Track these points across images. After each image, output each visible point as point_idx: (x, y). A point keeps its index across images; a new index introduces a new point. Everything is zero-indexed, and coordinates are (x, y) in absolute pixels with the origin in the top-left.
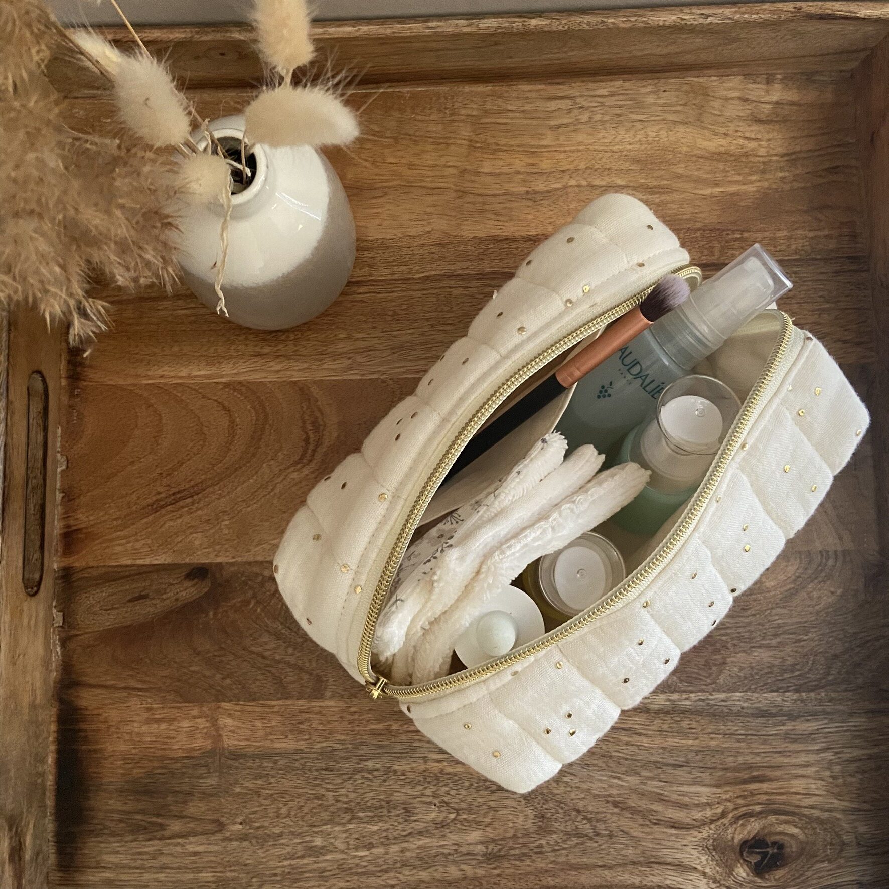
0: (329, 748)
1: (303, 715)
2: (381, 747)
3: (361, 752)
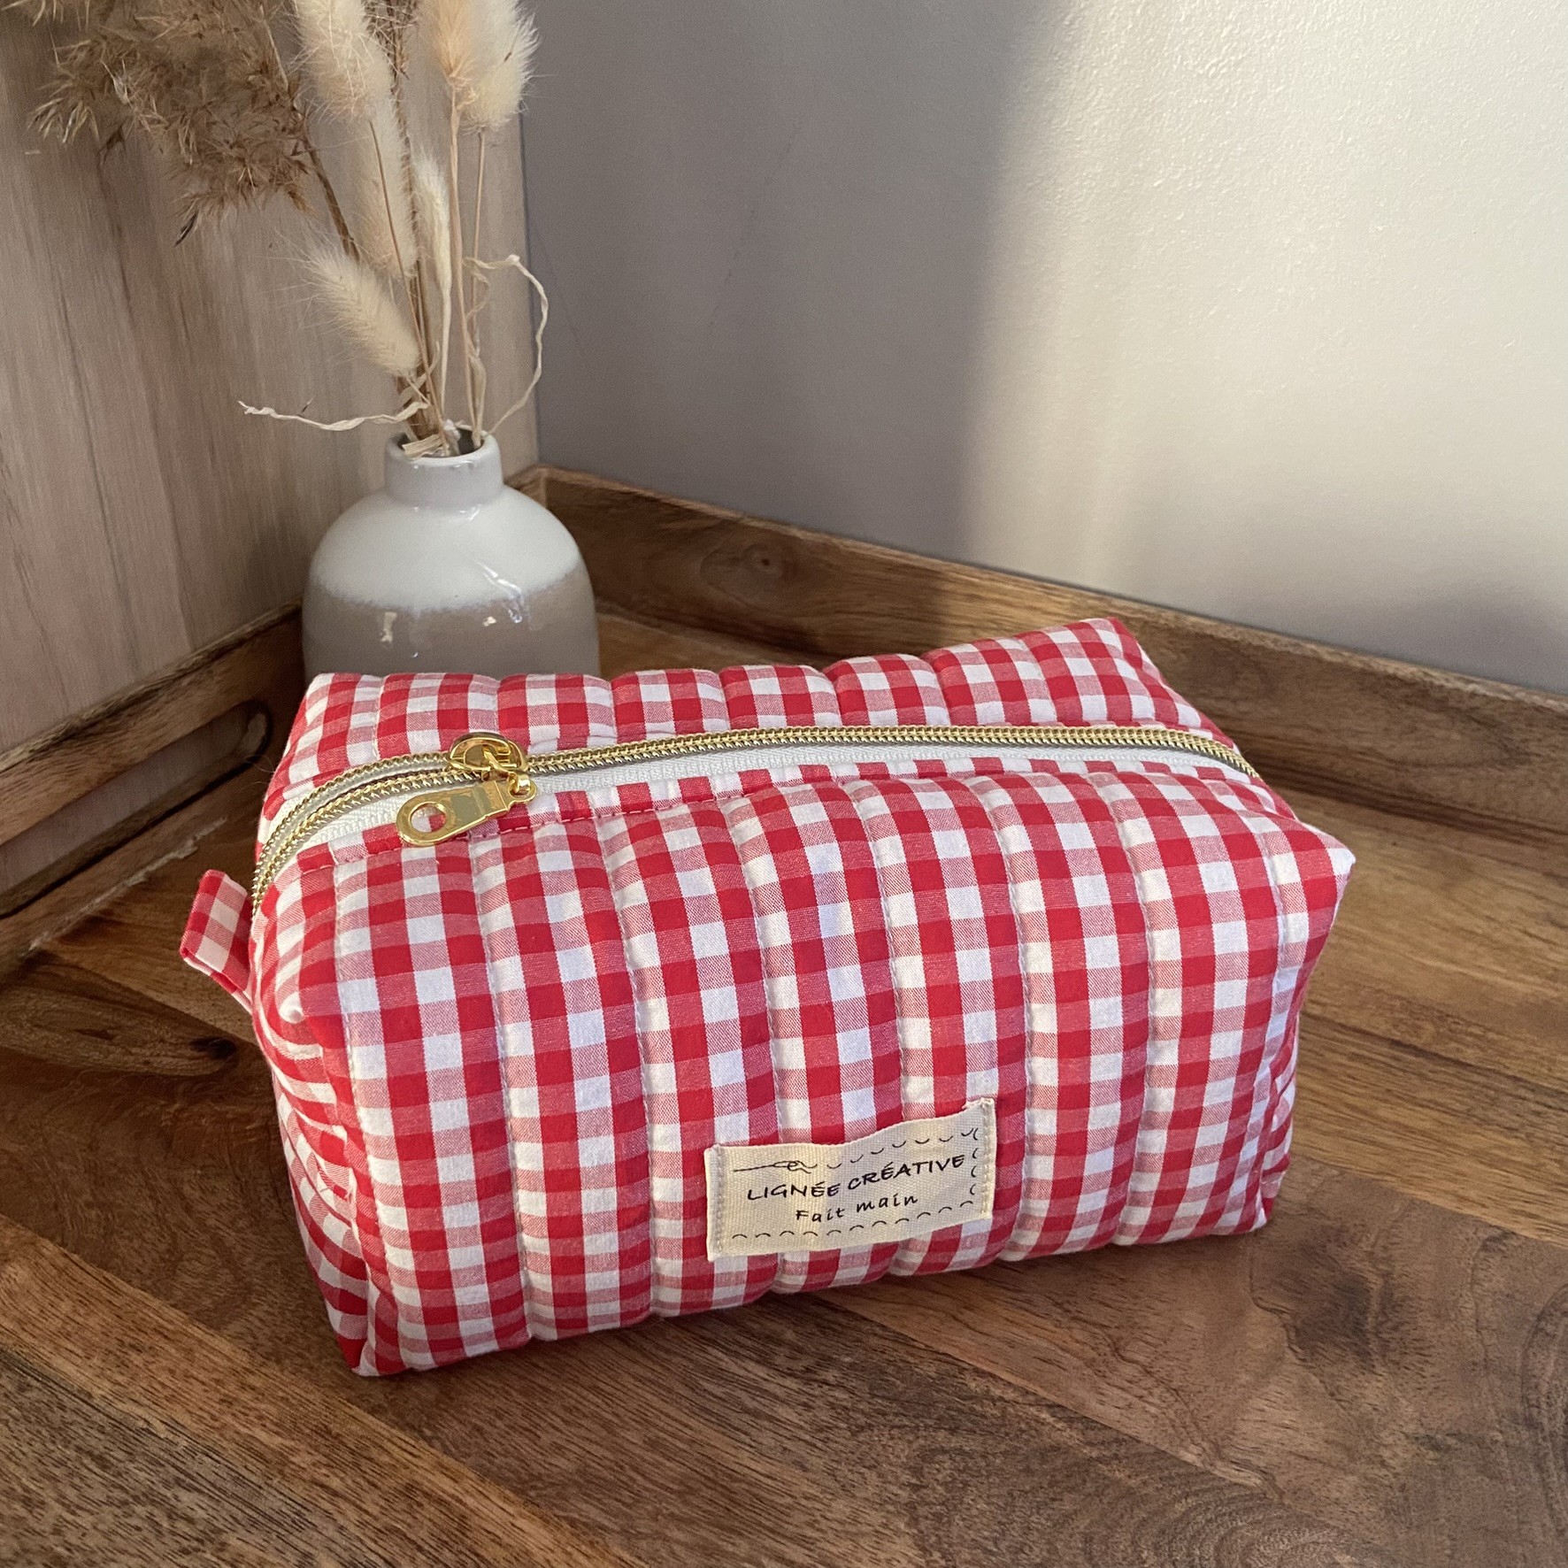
0: (141, 1424)
1: (157, 1337)
2: (239, 1480)
3: (193, 1467)
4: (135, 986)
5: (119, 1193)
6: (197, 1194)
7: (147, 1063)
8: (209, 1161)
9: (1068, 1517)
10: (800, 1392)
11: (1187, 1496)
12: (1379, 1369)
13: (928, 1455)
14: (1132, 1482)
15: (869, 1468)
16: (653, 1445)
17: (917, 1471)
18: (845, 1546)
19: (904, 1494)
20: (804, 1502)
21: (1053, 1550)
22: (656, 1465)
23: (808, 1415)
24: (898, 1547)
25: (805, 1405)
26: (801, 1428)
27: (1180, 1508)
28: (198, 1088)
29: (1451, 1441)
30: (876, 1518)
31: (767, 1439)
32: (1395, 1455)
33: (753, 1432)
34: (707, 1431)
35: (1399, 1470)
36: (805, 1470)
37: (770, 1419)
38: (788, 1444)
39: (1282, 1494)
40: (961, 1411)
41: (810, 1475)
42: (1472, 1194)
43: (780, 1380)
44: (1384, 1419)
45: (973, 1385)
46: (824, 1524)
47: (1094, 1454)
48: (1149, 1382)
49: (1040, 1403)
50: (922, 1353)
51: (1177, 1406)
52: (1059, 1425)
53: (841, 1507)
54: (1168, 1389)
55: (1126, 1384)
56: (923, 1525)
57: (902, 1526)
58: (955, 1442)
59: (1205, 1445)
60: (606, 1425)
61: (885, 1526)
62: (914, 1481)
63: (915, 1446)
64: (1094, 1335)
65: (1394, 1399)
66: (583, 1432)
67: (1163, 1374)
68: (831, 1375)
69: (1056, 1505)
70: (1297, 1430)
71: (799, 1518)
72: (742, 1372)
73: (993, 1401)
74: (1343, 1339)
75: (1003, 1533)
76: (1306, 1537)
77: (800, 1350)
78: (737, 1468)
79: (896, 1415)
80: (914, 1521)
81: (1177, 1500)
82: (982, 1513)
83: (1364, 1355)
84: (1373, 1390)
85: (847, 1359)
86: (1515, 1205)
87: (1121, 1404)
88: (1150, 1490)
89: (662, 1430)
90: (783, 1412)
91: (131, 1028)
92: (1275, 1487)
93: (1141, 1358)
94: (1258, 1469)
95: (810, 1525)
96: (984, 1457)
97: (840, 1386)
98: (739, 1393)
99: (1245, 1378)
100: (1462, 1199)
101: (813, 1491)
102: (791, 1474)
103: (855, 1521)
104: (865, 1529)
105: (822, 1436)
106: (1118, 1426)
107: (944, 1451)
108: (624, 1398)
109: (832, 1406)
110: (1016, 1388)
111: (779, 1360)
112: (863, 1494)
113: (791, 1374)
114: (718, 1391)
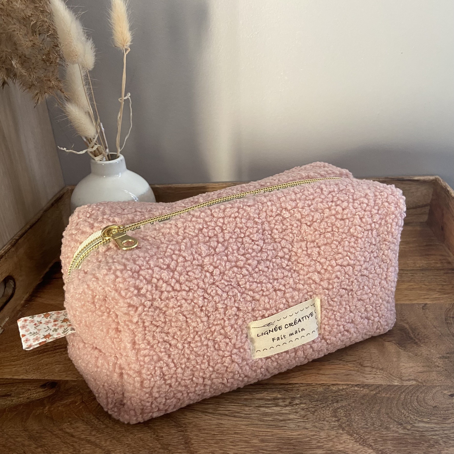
4: (9, 377)
5: (44, 440)
6: (72, 430)
7: (28, 398)
8: (70, 419)
9: (379, 411)
10: (292, 409)
11: (402, 393)
12: (422, 345)
13: (335, 411)
14: (388, 395)
15: (323, 421)
16: (263, 441)
17: (336, 417)
18: (331, 444)
19: (336, 423)
20: (313, 437)
21: (381, 421)
22: (266, 446)
23: (298, 415)
24: (344, 438)
25: (296, 412)
26: (299, 419)
27: (402, 397)
28: (52, 399)
29: (448, 355)
30: (333, 433)
31: (292, 426)
32: (439, 363)
33: (287, 425)
34: (274, 431)
35: (442, 366)
36: (307, 429)
37: (289, 420)
38: (298, 424)
39: (422, 383)
40: (336, 396)
41: (309, 429)
42: (411, 298)
43: (285, 409)
44: (431, 356)
45: (334, 388)
46: (322, 441)
47: (374, 393)
48: (374, 370)
49: (353, 386)
50: (316, 386)
51: (385, 373)
52: (361, 389)
53: (323, 434)
54: (380, 369)
55: (370, 373)
56: (347, 429)
57: (341, 432)
58: (339, 405)
59: (398, 379)
60: (246, 442)
61: (337, 434)
62: (337, 419)
63: (330, 410)
64: (354, 364)
65: (430, 351)
66: (240, 446)
67: (376, 366)
68: (297, 401)
69: (374, 409)
70: (414, 367)
71: (314, 442)
72: (273, 411)
73: (342, 390)
74: (409, 342)
75: (367, 422)
76: (434, 391)
77: (284, 399)
78: (289, 437)
79: (320, 404)
80: (343, 429)
81: (400, 395)
82: (358, 419)
83: (416, 343)
84: (424, 350)
85: (299, 396)
86: (422, 297)
87: (372, 378)
88: (393, 396)
89: (262, 436)
90: (291, 417)
91: (15, 390)
92: (420, 382)
93: (368, 365)
94: (413, 380)
95: (318, 442)
96: (349, 405)
97: (301, 403)
98: (276, 417)
99: (395, 360)
100: (410, 300)
101: (313, 433)
102: (304, 432)
103: (329, 436)
104: (333, 437)
105: (306, 418)
106: (375, 384)
107: (339, 408)
108: (246, 432)
109: (303, 409)
110: (345, 385)
111: (281, 404)
112: (326, 428)
113: (286, 406)
114: (270, 419)
